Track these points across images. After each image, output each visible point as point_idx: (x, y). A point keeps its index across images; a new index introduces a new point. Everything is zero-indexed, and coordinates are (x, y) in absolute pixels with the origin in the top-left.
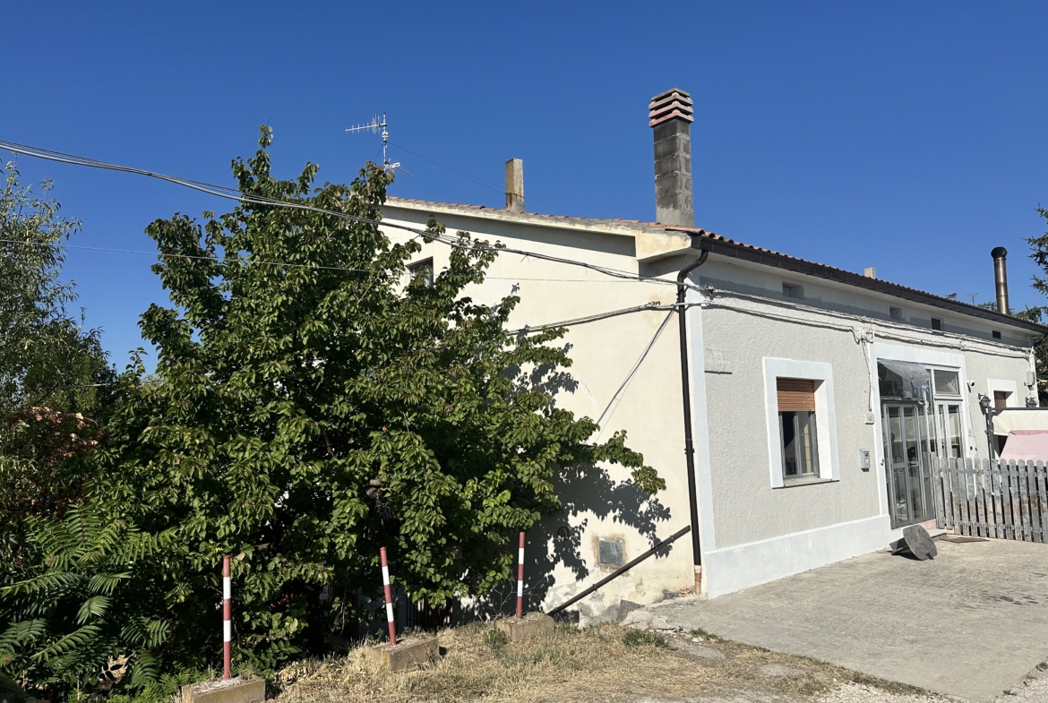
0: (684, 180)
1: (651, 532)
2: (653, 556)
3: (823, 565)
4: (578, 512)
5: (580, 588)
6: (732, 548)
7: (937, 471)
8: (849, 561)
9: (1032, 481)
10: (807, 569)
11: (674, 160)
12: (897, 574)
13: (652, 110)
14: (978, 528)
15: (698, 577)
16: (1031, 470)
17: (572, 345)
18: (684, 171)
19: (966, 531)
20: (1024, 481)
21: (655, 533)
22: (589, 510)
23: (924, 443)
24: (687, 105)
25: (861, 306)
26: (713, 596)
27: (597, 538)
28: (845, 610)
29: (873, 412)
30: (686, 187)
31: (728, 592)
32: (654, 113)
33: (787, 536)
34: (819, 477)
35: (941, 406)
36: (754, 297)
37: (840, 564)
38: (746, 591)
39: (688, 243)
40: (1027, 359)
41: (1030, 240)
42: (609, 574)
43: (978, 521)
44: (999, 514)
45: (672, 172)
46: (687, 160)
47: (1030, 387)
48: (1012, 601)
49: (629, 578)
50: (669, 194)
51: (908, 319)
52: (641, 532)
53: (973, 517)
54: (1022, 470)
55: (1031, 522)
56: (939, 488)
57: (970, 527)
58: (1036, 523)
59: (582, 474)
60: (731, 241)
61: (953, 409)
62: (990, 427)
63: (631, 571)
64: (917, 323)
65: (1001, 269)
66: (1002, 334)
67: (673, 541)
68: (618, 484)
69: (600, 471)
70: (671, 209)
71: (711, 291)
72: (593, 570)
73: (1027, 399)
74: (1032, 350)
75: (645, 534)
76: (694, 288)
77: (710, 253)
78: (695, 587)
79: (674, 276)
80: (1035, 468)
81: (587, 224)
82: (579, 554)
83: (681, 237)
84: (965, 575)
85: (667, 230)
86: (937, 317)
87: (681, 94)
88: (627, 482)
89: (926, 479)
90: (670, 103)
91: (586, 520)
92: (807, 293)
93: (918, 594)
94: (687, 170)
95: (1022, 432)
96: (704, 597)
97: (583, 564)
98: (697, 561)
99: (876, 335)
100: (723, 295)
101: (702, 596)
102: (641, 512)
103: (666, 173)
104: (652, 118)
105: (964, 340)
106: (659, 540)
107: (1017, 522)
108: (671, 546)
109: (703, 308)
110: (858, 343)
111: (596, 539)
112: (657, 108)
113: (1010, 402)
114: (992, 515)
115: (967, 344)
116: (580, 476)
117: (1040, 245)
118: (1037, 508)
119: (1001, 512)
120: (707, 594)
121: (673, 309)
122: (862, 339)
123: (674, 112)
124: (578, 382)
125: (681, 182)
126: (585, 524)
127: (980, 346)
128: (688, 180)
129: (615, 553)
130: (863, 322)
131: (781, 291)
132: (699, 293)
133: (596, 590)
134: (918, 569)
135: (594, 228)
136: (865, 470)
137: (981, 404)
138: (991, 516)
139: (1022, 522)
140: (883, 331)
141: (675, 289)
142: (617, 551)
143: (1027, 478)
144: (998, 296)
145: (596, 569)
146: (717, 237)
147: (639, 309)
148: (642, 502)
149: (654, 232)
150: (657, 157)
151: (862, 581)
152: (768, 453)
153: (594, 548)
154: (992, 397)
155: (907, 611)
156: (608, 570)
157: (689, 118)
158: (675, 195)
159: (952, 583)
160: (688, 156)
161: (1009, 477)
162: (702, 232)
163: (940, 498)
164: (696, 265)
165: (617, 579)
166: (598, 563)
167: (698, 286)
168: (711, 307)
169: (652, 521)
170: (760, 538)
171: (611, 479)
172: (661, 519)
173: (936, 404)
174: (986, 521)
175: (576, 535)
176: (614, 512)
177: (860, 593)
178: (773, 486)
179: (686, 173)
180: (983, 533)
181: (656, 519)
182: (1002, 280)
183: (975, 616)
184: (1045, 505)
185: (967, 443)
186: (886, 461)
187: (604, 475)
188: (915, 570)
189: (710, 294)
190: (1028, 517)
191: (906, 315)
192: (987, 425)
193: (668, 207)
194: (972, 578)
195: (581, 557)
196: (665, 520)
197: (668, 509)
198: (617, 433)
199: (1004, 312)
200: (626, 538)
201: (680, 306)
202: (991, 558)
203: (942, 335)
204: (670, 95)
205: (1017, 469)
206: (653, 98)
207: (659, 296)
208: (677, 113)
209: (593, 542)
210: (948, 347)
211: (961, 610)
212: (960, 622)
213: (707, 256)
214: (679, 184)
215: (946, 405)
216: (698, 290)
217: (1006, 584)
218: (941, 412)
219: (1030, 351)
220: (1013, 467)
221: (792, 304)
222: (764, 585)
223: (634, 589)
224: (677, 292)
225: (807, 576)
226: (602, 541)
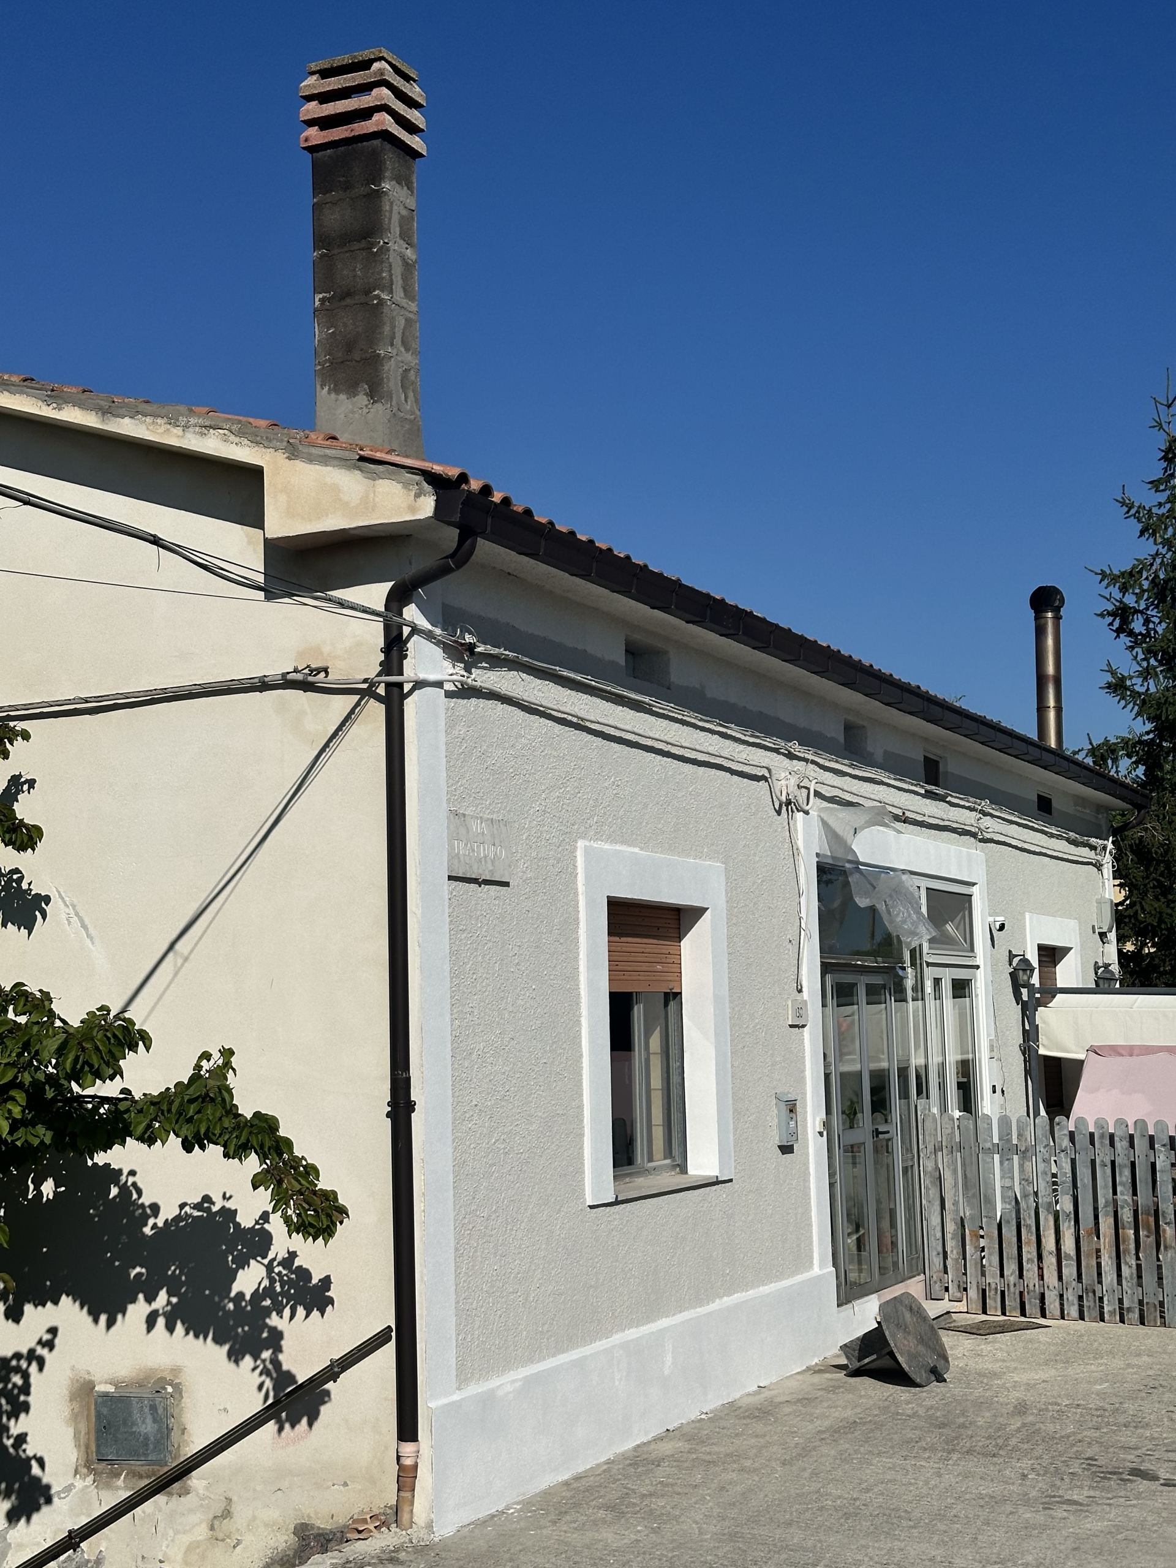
0: (400, 323)
1: (266, 1355)
2: (271, 1426)
3: (694, 1415)
4: (28, 1308)
5: (20, 1546)
6: (493, 1383)
7: (931, 1148)
8: (751, 1400)
9: (1142, 1172)
10: (660, 1430)
11: (375, 258)
12: (879, 1426)
13: (309, 98)
14: (1021, 1294)
15: (406, 1477)
16: (1141, 1144)
17: (32, 783)
18: (399, 295)
19: (993, 1302)
20: (1127, 1172)
21: (281, 1357)
22: (65, 1300)
23: (903, 1072)
24: (411, 103)
25: (786, 712)
26: (446, 1529)
27: (89, 1386)
28: (796, 1536)
29: (805, 995)
30: (404, 343)
31: (482, 1514)
32: (312, 109)
33: (618, 1338)
34: (684, 1170)
35: (937, 982)
36: (566, 673)
37: (732, 1407)
38: (527, 1504)
39: (426, 506)
40: (1099, 866)
41: (1103, 574)
42: (124, 1494)
43: (1021, 1276)
44: (1068, 1257)
45: (368, 292)
46: (407, 266)
47: (1102, 935)
48: (1154, 1478)
49: (188, 1500)
50: (357, 355)
51: (879, 756)
52: (235, 1356)
53: (1011, 1268)
54: (1121, 1145)
55: (1140, 1277)
56: (934, 1193)
57: (1003, 1293)
58: (1149, 1278)
59: (48, 1188)
60: (528, 512)
61: (961, 988)
62: (1030, 1035)
63: (197, 1479)
64: (897, 766)
65: (1050, 642)
66: (1055, 804)
67: (334, 1377)
68: (169, 1212)
69: (111, 1174)
70: (362, 399)
71: (471, 648)
72: (69, 1489)
73: (1097, 967)
74: (1110, 846)
75: (248, 1361)
76: (429, 636)
77: (480, 541)
78: (397, 1510)
79: (375, 594)
80: (1152, 1138)
81: (105, 412)
82: (21, 1439)
83: (406, 485)
84: (1031, 1419)
85: (362, 459)
86: (934, 753)
87: (397, 71)
88: (197, 1207)
89: (905, 1170)
90: (365, 88)
91: (53, 1331)
92: (680, 673)
93: (948, 1479)
94: (408, 294)
95: (1114, 1051)
96: (423, 1534)
97: (36, 1470)
98: (407, 1429)
99: (817, 794)
100: (495, 662)
101: (417, 1533)
102: (241, 1295)
103: (348, 294)
104: (310, 123)
105: (985, 814)
106: (289, 1377)
107: (1109, 1276)
108: (327, 1393)
109: (449, 695)
110: (779, 813)
111: (83, 1390)
112: (324, 98)
113: (1067, 973)
114: (1054, 1260)
115: (992, 826)
116: (40, 1194)
117: (1124, 589)
118: (1153, 1238)
119: (1073, 1253)
120: (429, 1526)
121: (367, 692)
122: (789, 803)
123: (377, 117)
124: (47, 899)
125: (393, 327)
126: (50, 1345)
127: (1013, 830)
128: (408, 321)
129: (147, 1427)
130: (791, 756)
131: (622, 662)
132: (438, 652)
133: (75, 1547)
134: (921, 1412)
135: (128, 427)
136: (786, 1149)
137: (1013, 976)
138: (1050, 1261)
139: (1119, 1276)
140: (832, 784)
141: (374, 633)
142: (155, 1421)
143: (1133, 1164)
144: (1042, 709)
145: (79, 1484)
146: (497, 497)
147: (263, 685)
148: (243, 1263)
149: (325, 460)
150: (321, 240)
151: (805, 1452)
152: (581, 1107)
153: (75, 1417)
154: (1033, 958)
155: (941, 1527)
156: (120, 1482)
157: (415, 142)
158: (374, 362)
159: (1013, 1442)
160: (409, 253)
161: (1093, 1162)
162: (463, 478)
163: (935, 1220)
164: (442, 571)
165: (148, 1506)
166: (88, 1464)
167: (438, 631)
168: (466, 692)
169: (274, 1320)
170: (559, 1350)
171: (146, 1200)
172: (301, 1311)
173: (929, 974)
174: (1041, 1277)
175: (17, 1379)
176: (150, 1300)
177: (815, 1486)
178: (588, 1204)
179: (404, 302)
180: (1032, 1307)
181: (287, 1312)
182: (1051, 670)
183: (1091, 1524)
184: (1169, 1231)
185: (986, 1076)
186: (827, 1124)
187: (124, 1190)
188: (915, 1414)
189: (462, 654)
190: (1134, 1263)
191: (876, 744)
192: (1024, 1031)
193: (351, 389)
194: (1051, 1427)
195: (31, 1449)
196: (315, 1313)
197: (326, 1282)
198: (206, 1056)
199: (1053, 744)
200: (187, 1379)
201: (389, 685)
202: (1070, 1371)
203: (942, 799)
204: (366, 65)
205: (1112, 1144)
206: (314, 66)
207: (326, 650)
208: (383, 121)
209: (73, 1398)
210: (954, 830)
211: (1059, 1513)
212: (1070, 1544)
213: (473, 547)
214: (387, 329)
215: (947, 976)
216: (438, 643)
217: (1127, 1437)
218: (938, 996)
219: (1105, 848)
220: (1102, 1136)
221: (647, 699)
222: (566, 1483)
223: (201, 1532)
224: (381, 643)
225: (666, 1448)
226: (105, 1395)
